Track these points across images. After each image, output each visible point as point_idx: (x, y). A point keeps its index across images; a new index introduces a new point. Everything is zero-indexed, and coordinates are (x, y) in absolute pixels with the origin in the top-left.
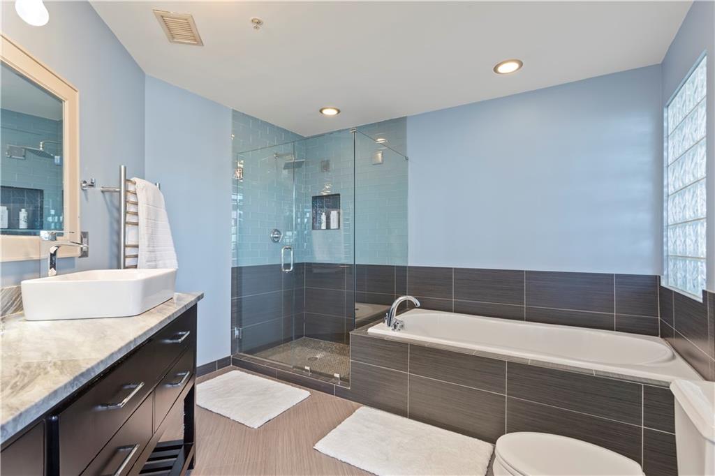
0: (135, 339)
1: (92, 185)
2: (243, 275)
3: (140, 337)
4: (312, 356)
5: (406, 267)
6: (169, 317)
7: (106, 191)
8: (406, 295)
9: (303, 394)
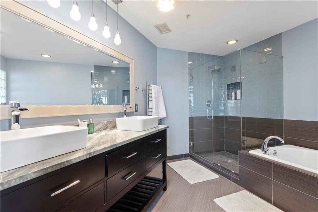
0: (134, 138)
1: (138, 89)
2: (194, 120)
3: (136, 138)
4: (226, 160)
5: (282, 120)
6: (150, 133)
7: (144, 90)
8: (274, 136)
9: (216, 176)
